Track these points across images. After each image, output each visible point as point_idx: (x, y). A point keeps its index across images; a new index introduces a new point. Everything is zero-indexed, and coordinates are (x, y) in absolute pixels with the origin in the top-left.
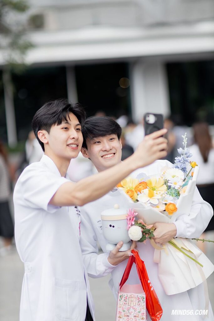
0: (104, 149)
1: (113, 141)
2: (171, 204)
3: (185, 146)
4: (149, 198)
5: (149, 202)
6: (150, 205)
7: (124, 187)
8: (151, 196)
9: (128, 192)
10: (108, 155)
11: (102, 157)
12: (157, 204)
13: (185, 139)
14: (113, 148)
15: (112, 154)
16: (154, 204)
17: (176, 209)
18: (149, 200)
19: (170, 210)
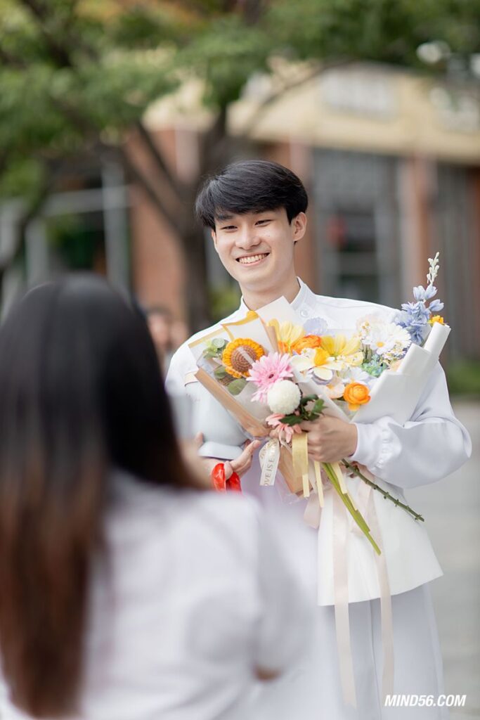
1: (266, 226)
2: (358, 385)
3: (432, 282)
4: (313, 366)
5: (311, 371)
6: (312, 376)
8: (320, 362)
11: (237, 260)
12: (328, 379)
13: (433, 267)
16: (320, 379)
17: (366, 398)
18: (313, 369)
19: (353, 396)
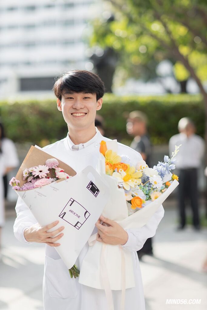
0: (74, 107)
2: (139, 198)
3: (173, 156)
4: (123, 181)
7: (106, 157)
8: (126, 180)
9: (107, 164)
10: (78, 114)
11: (72, 114)
12: (128, 190)
14: (85, 107)
15: (82, 113)
17: (141, 206)
18: (122, 182)
